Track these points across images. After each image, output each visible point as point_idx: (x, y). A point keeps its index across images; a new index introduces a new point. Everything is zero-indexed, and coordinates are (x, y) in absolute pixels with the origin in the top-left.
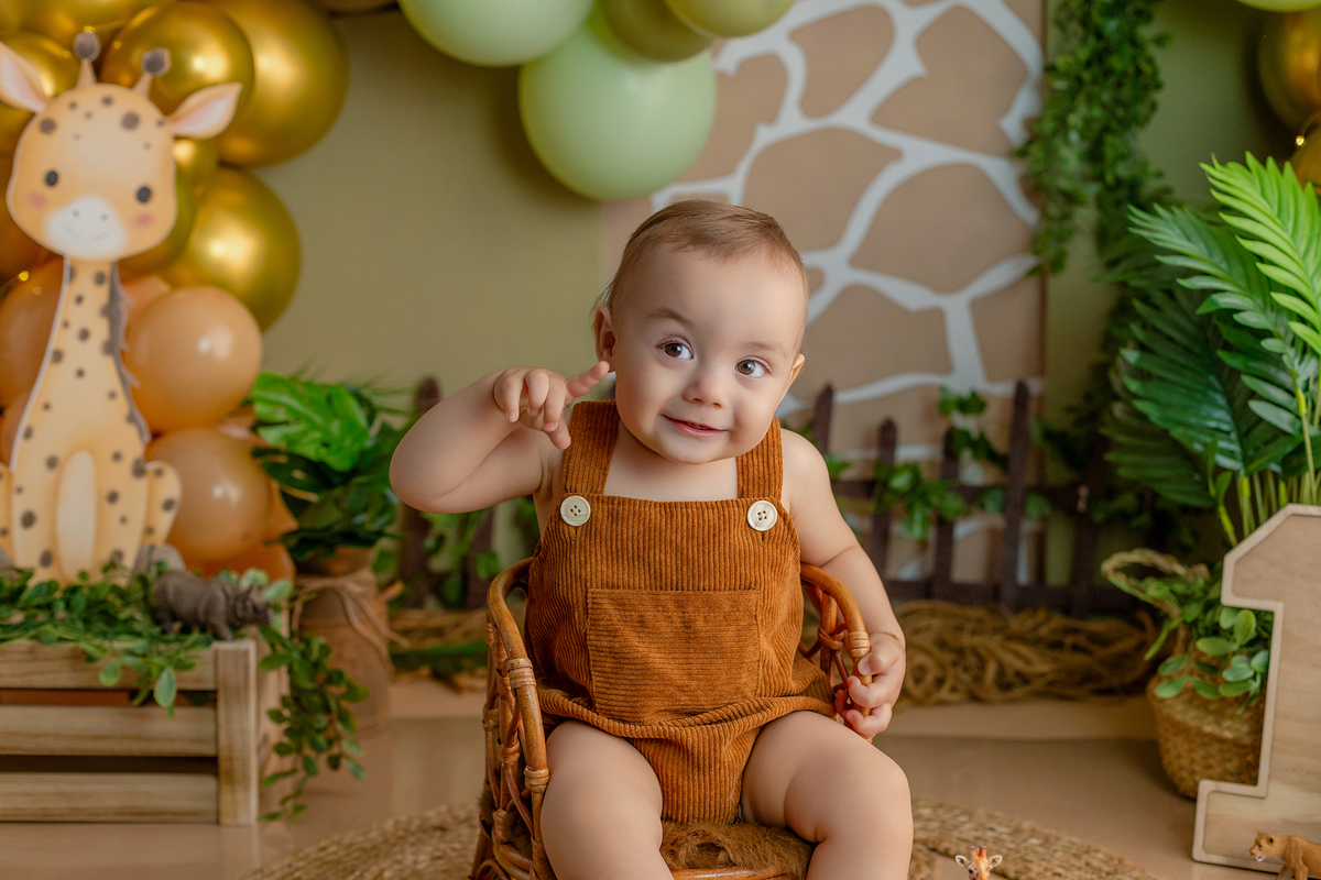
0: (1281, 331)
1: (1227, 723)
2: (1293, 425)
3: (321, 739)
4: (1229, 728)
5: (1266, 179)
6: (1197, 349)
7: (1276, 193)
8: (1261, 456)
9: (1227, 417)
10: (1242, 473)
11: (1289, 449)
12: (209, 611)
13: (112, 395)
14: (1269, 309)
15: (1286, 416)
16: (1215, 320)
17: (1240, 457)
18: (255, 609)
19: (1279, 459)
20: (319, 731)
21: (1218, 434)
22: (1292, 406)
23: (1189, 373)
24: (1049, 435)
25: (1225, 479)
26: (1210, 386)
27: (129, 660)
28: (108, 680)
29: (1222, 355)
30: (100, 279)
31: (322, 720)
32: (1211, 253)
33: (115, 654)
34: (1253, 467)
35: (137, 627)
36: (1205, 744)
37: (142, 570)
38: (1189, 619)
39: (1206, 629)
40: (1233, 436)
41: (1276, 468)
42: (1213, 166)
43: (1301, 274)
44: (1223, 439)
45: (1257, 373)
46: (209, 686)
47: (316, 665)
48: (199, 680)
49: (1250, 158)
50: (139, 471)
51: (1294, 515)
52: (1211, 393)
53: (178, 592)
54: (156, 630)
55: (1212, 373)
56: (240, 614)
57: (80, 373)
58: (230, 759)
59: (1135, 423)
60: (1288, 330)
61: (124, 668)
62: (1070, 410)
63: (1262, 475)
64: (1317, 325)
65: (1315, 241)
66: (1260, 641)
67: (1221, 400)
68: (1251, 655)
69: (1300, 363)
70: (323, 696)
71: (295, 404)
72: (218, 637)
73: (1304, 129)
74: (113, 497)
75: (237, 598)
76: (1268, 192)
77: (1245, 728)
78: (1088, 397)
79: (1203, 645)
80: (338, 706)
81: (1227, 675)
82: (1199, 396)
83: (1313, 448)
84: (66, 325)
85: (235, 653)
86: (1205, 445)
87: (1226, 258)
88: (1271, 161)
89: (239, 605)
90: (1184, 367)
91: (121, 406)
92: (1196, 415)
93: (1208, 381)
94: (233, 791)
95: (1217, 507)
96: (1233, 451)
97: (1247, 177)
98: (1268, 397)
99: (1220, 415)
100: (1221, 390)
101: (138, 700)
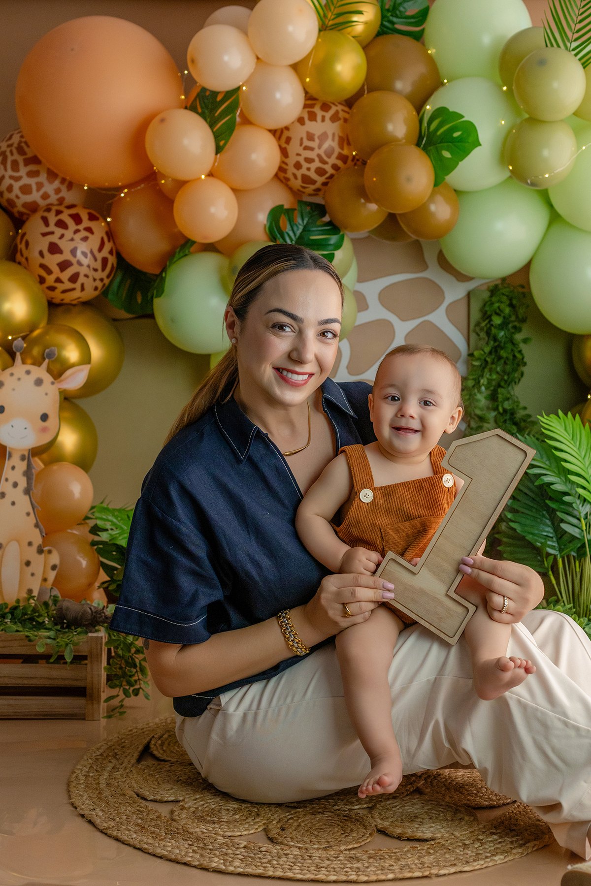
0: (574, 492)
2: (580, 534)
3: (133, 679)
5: (567, 422)
6: (537, 499)
7: (571, 429)
8: (567, 549)
9: (552, 531)
10: (559, 555)
11: (579, 545)
13: (28, 514)
14: (568, 482)
15: (577, 530)
16: (545, 486)
17: (557, 549)
19: (576, 550)
20: (131, 676)
21: (548, 538)
22: (580, 526)
23: (534, 510)
25: (551, 559)
26: (543, 516)
27: (49, 641)
28: (40, 650)
29: (547, 501)
30: (23, 458)
31: (133, 671)
32: (542, 457)
33: (41, 638)
34: (563, 553)
35: (48, 626)
37: (46, 598)
40: (554, 539)
41: (574, 553)
42: (543, 417)
43: (582, 466)
44: (549, 540)
45: (564, 511)
46: (84, 653)
48: (80, 650)
49: (560, 413)
50: (40, 551)
52: (544, 519)
53: (67, 609)
54: (59, 627)
55: (545, 510)
57: (13, 503)
58: (92, 688)
59: (511, 532)
60: (576, 492)
61: (46, 644)
63: (568, 557)
65: (589, 451)
67: (548, 522)
69: (582, 506)
70: (133, 659)
71: (115, 520)
74: (28, 563)
76: (568, 428)
80: (140, 663)
82: (539, 520)
84: (7, 480)
85: (97, 638)
86: (541, 543)
87: (549, 459)
88: (569, 414)
90: (533, 507)
91: (32, 520)
92: (538, 529)
93: (543, 514)
94: (92, 704)
95: (548, 572)
96: (554, 546)
97: (559, 422)
98: (569, 522)
99: (549, 529)
100: (549, 518)
101: (52, 660)
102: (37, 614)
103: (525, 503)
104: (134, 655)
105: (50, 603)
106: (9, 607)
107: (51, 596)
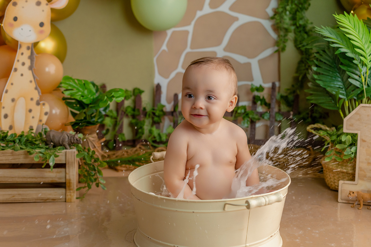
0: (357, 58)
1: (344, 168)
2: (360, 85)
3: (93, 178)
4: (345, 169)
5: (350, 18)
6: (333, 66)
7: (353, 22)
8: (351, 95)
9: (342, 84)
10: (346, 99)
11: (359, 92)
12: (63, 141)
13: (31, 81)
15: (358, 83)
16: (339, 58)
17: (345, 95)
18: (77, 140)
19: (356, 95)
20: (92, 176)
21: (340, 89)
22: (360, 80)
23: (331, 73)
24: (282, 97)
25: (341, 101)
27: (41, 155)
28: (36, 160)
29: (341, 66)
30: (28, 48)
31: (93, 173)
33: (37, 153)
34: (349, 97)
35: (41, 146)
36: (338, 174)
37: (40, 131)
38: (333, 140)
39: (338, 142)
40: (344, 89)
41: (355, 98)
42: (336, 15)
43: (361, 44)
44: (341, 90)
45: (350, 71)
46: (64, 162)
47: (92, 157)
48: (60, 161)
49: (345, 13)
50: (38, 104)
51: (362, 107)
52: (337, 77)
53: (53, 136)
54: (47, 147)
55: (337, 72)
56: (72, 141)
57: (22, 75)
58: (70, 183)
59: (315, 87)
60: (359, 58)
61: (40, 157)
62: (288, 90)
63: (351, 100)
64: (366, 57)
65: (364, 35)
66: (353, 144)
67: (340, 79)
68: (351, 148)
69: (362, 68)
70: (93, 166)
72: (66, 149)
73: (353, 9)
74: (30, 111)
75: (71, 137)
76: (351, 22)
77: (349, 169)
78: (293, 86)
79: (338, 146)
80: (98, 168)
81: (345, 153)
82: (334, 78)
83: (366, 91)
84: (18, 61)
85: (72, 152)
86: (336, 92)
89: (72, 139)
90: (329, 70)
91: (33, 85)
92: (333, 84)
93: (337, 74)
94: (70, 192)
95: (339, 109)
96: (343, 94)
97: (345, 18)
98: (353, 77)
99: (340, 83)
100: (340, 77)
101: (43, 167)
102: (34, 140)
103: (325, 69)
104: (94, 163)
105: (43, 133)
106: (17, 136)
107: (43, 129)
